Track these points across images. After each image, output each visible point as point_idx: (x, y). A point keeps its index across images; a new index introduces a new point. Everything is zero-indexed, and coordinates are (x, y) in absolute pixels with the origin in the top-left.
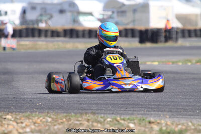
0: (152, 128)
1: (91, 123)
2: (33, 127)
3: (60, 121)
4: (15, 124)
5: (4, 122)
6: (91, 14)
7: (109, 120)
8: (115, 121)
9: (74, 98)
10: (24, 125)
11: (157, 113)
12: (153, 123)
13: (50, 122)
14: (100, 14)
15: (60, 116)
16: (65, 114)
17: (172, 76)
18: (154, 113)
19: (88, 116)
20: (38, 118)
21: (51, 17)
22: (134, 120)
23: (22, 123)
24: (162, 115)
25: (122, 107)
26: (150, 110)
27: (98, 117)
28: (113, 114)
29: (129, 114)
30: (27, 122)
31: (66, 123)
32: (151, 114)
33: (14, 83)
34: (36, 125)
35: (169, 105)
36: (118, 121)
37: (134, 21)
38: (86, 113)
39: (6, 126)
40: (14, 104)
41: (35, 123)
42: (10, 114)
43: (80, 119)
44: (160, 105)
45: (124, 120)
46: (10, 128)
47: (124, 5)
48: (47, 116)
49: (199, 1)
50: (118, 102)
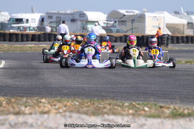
0: (163, 112)
1: (112, 106)
2: (65, 108)
3: (86, 105)
4: (49, 106)
5: (40, 105)
7: (126, 104)
8: (131, 106)
10: (57, 107)
11: (165, 100)
12: (164, 107)
13: (78, 105)
14: (104, 23)
15: (85, 101)
16: (89, 100)
18: (162, 100)
19: (108, 101)
20: (68, 102)
22: (147, 105)
23: (55, 105)
24: (169, 102)
25: (134, 95)
26: (158, 97)
27: (117, 102)
28: (128, 100)
29: (141, 101)
30: (58, 105)
31: (92, 106)
32: (160, 101)
33: (40, 76)
34: (67, 107)
35: (173, 94)
36: (135, 106)
37: (132, 29)
38: (107, 99)
39: (42, 108)
40: (44, 91)
41: (65, 106)
42: (44, 98)
43: (103, 103)
44: (165, 94)
45: (139, 104)
46: (46, 109)
47: (124, 15)
48: (74, 100)
49: (186, 14)
50: (130, 91)
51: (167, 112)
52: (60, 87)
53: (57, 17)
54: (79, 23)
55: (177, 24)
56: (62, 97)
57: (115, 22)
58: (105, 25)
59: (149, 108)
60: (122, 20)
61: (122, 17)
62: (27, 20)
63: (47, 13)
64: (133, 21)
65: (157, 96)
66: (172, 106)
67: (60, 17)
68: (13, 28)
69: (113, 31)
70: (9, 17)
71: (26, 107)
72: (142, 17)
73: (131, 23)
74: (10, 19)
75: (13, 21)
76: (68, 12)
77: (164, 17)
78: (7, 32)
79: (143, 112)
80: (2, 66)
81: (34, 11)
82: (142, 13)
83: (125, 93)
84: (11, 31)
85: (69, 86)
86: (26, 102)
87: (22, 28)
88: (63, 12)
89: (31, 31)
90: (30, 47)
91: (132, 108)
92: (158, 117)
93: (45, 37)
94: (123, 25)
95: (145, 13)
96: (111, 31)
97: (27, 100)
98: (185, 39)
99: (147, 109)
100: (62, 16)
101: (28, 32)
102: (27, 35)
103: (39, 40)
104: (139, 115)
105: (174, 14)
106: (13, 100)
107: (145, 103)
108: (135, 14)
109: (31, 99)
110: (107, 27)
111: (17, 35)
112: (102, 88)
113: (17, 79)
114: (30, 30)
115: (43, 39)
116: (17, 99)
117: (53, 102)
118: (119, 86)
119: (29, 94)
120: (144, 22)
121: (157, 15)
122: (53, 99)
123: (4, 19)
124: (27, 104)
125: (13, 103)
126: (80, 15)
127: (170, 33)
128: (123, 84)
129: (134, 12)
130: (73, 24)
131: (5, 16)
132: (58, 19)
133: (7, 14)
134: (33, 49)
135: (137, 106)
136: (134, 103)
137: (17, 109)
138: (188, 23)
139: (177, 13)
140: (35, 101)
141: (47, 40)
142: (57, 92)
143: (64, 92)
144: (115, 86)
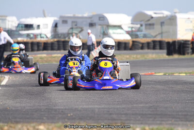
6: (120, 27)
9: (105, 108)
11: (184, 123)
14: (129, 27)
18: (182, 123)
21: (82, 30)
24: (189, 125)
25: (151, 118)
26: (178, 120)
28: (142, 124)
29: (157, 124)
32: (179, 124)
37: (162, 33)
40: (46, 115)
42: (42, 124)
44: (187, 115)
47: (152, 17)
52: (65, 109)
53: (73, 22)
54: (98, 28)
57: (141, 25)
58: (130, 30)
60: (149, 23)
61: (149, 20)
62: (39, 26)
63: (61, 17)
64: (162, 24)
65: (177, 118)
67: (76, 22)
69: (139, 35)
70: (17, 23)
72: (173, 19)
73: (160, 26)
74: (19, 25)
75: (22, 27)
76: (86, 15)
80: (4, 83)
81: (46, 15)
82: (173, 14)
83: (140, 115)
84: (20, 39)
85: (77, 107)
87: (32, 36)
88: (80, 15)
89: (42, 39)
90: (41, 58)
93: (59, 45)
94: (150, 29)
95: (177, 14)
96: (137, 36)
97: (22, 127)
100: (78, 20)
101: (39, 39)
102: (38, 44)
103: (52, 49)
106: (6, 128)
108: (165, 15)
109: (27, 126)
110: (132, 31)
113: (19, 100)
114: (41, 37)
115: (56, 48)
118: (135, 105)
119: (27, 118)
120: (176, 25)
121: (191, 17)
122: (53, 125)
123: (11, 25)
126: (100, 18)
128: (142, 103)
129: (162, 13)
130: (91, 28)
131: (12, 22)
132: (75, 24)
134: (45, 59)
136: (147, 128)
141: (62, 48)
142: (60, 116)
143: (69, 115)
144: (130, 106)
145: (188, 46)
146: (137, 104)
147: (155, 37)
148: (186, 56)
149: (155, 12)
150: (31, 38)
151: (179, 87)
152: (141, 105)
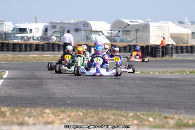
0: (167, 123)
1: (116, 117)
2: (68, 119)
3: (91, 115)
4: (53, 117)
5: (44, 115)
7: (131, 114)
8: (136, 117)
10: (61, 117)
11: (168, 110)
12: (168, 118)
13: (82, 116)
14: (108, 33)
15: (89, 111)
16: (93, 110)
17: (174, 82)
18: (166, 110)
20: (72, 112)
22: (152, 115)
23: (59, 116)
24: (173, 112)
25: (139, 105)
26: (163, 107)
27: (121, 113)
28: (132, 110)
29: (146, 111)
30: (62, 115)
31: (96, 117)
32: (164, 111)
33: (44, 86)
34: (71, 118)
35: (177, 104)
36: (139, 116)
37: (136, 39)
38: (111, 110)
40: (48, 102)
41: (69, 116)
42: (48, 108)
43: (106, 113)
45: (143, 115)
46: (50, 120)
47: (129, 25)
48: (78, 110)
49: (190, 24)
50: (135, 102)
51: (172, 122)
52: (64, 97)
53: (60, 27)
54: (83, 33)
55: (182, 34)
56: (66, 108)
57: (119, 32)
58: (109, 35)
59: (154, 118)
60: (126, 29)
61: (126, 27)
62: (31, 30)
63: (51, 23)
64: (137, 30)
66: (176, 117)
67: (64, 27)
68: (17, 38)
69: (117, 40)
70: (13, 27)
71: (30, 117)
72: (146, 27)
73: (135, 33)
74: (14, 29)
75: (17, 31)
76: (72, 22)
77: (169, 27)
78: (11, 42)
79: (147, 123)
80: (5, 76)
81: (38, 21)
82: (147, 23)
83: (129, 103)
84: (15, 41)
85: (73, 96)
86: (29, 113)
87: (25, 38)
88: (67, 22)
89: (34, 41)
90: (34, 58)
91: (137, 119)
92: (163, 127)
93: (48, 46)
94: (127, 35)
95: (150, 23)
96: (115, 41)
97: (31, 110)
98: (190, 49)
99: (151, 119)
100: (65, 26)
101: (31, 41)
102: (31, 45)
103: (43, 50)
104: (144, 125)
105: (178, 24)
106: (17, 111)
107: (150, 113)
108: (139, 23)
110: (111, 36)
111: (20, 45)
112: (106, 98)
113: (21, 90)
114: (33, 40)
115: (46, 49)
116: (21, 110)
117: (57, 113)
118: (123, 96)
119: (33, 104)
120: (149, 32)
121: (161, 25)
122: (57, 109)
123: (8, 28)
124: (31, 114)
125: (17, 113)
126: (84, 24)
127: (174, 43)
129: (138, 22)
130: (77, 33)
131: (8, 26)
132: (63, 29)
133: (10, 23)
134: (37, 59)
135: (142, 116)
136: (139, 114)
137: (21, 120)
138: (193, 33)
139: (181, 23)
140: (39, 112)
141: (51, 49)
142: (60, 103)
143: (68, 102)
144: (119, 96)
145: (159, 50)
146: (124, 95)
147: (131, 42)
148: (158, 58)
149: (131, 20)
150: (24, 40)
151: (157, 82)
152: (129, 96)
